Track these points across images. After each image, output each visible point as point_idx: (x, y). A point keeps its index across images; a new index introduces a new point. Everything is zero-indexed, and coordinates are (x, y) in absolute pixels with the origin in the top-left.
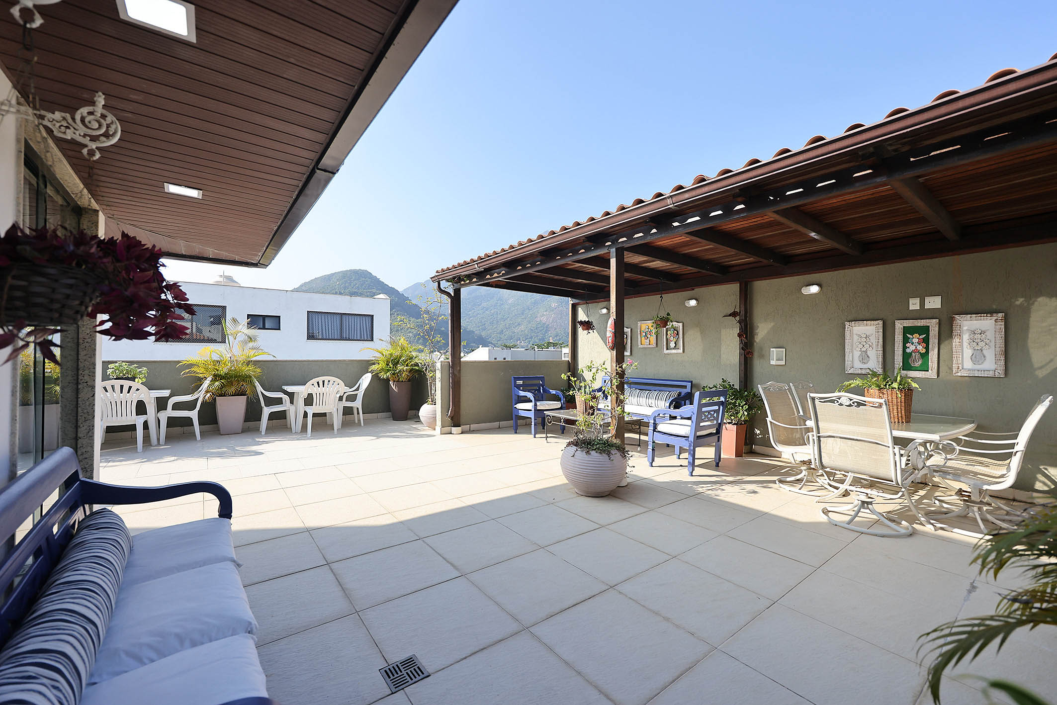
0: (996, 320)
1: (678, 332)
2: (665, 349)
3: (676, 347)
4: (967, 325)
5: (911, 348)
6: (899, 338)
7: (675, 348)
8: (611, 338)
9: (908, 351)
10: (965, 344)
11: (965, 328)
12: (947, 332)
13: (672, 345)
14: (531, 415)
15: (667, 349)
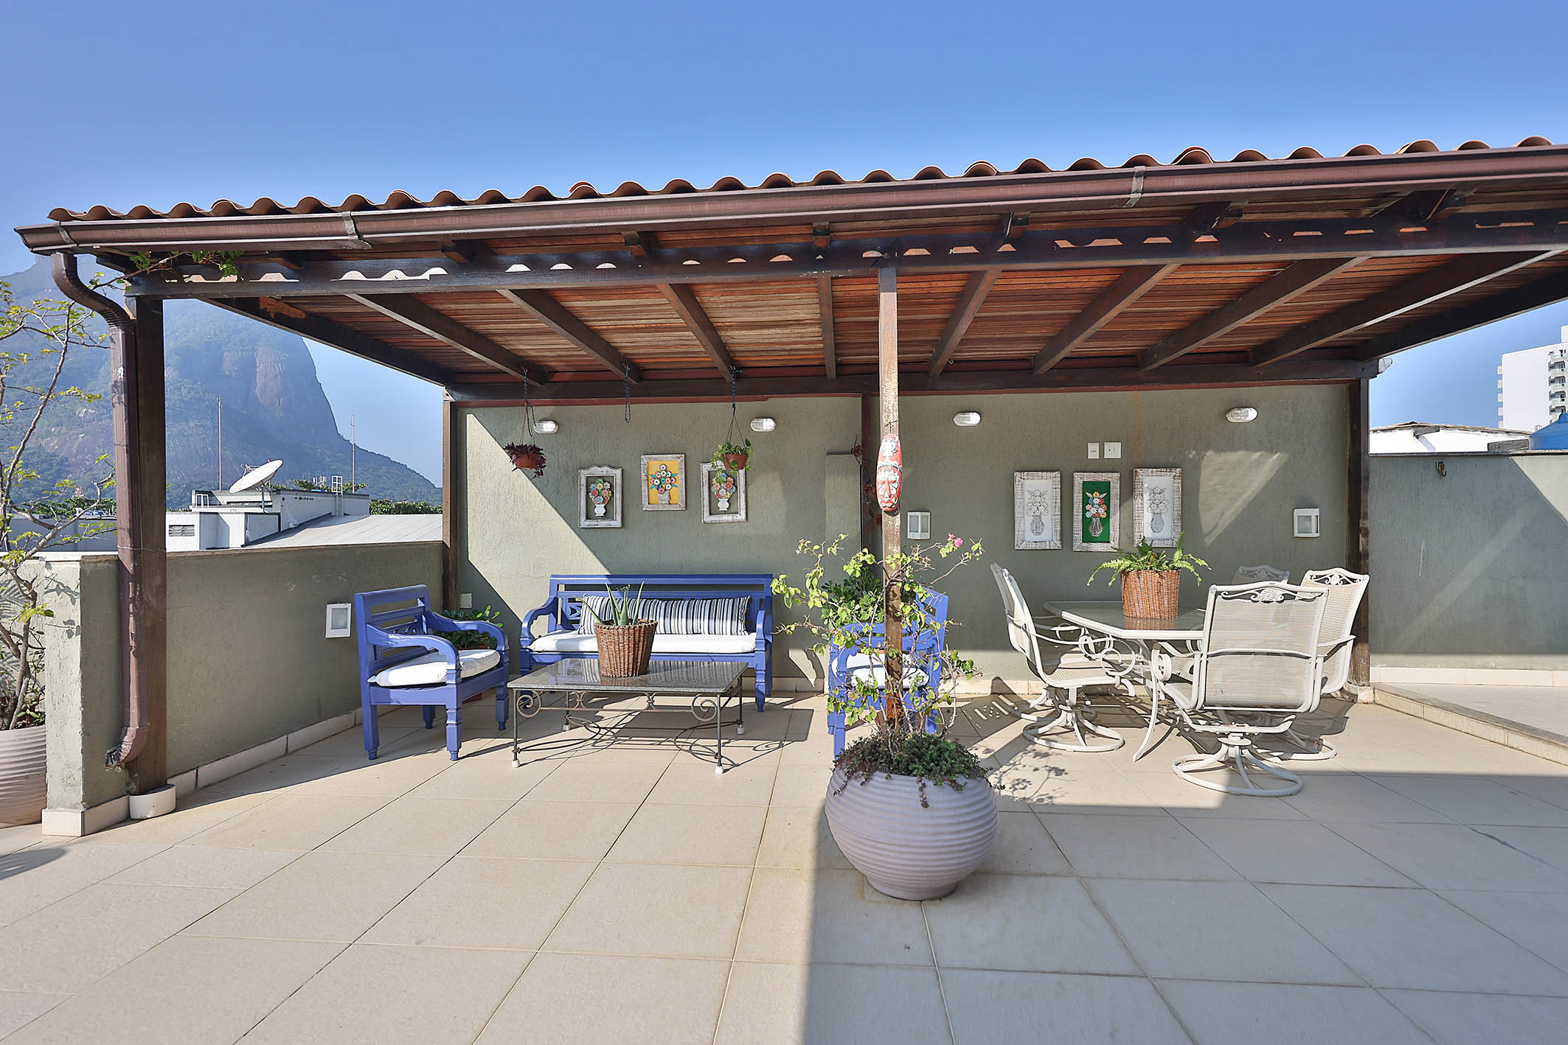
0: (1175, 476)
1: (735, 481)
2: (706, 513)
3: (731, 510)
4: (1150, 480)
5: (1092, 511)
6: (1078, 497)
7: (729, 511)
9: (1088, 515)
10: (1146, 506)
11: (1145, 485)
12: (1129, 490)
13: (723, 505)
15: (711, 514)
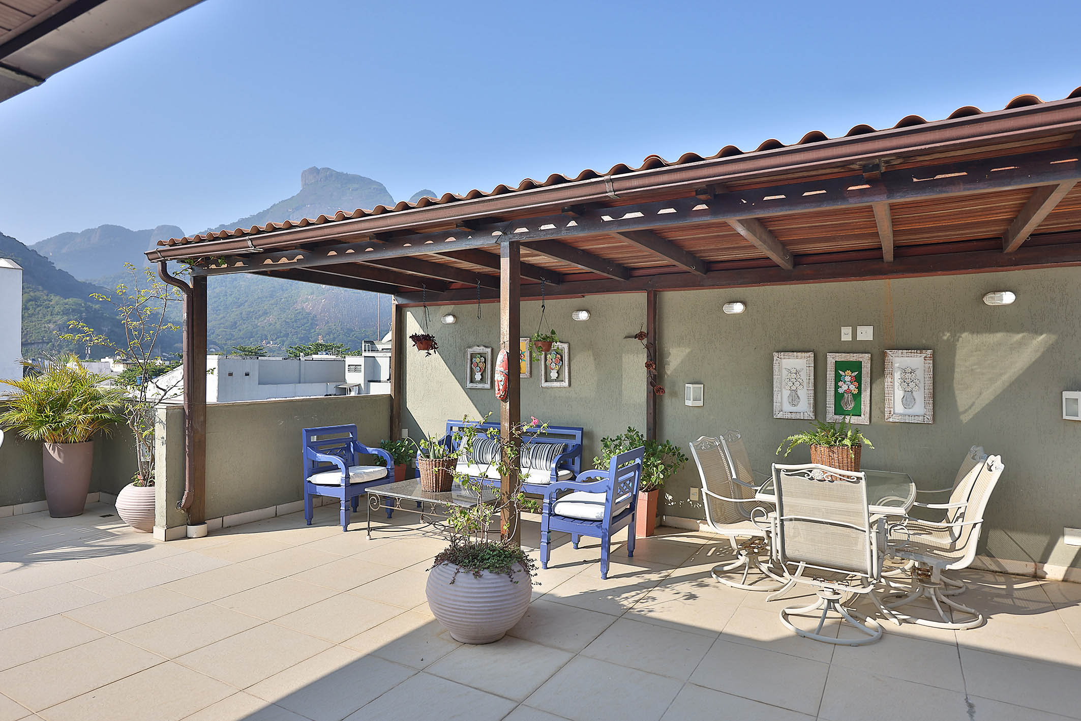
0: (925, 357)
1: (562, 357)
2: (543, 381)
3: (560, 379)
4: (899, 361)
5: (843, 388)
6: (831, 375)
7: (558, 379)
8: (502, 383)
9: (840, 391)
10: (897, 384)
11: (897, 365)
12: (880, 370)
13: (554, 375)
14: (340, 494)
15: (546, 381)
